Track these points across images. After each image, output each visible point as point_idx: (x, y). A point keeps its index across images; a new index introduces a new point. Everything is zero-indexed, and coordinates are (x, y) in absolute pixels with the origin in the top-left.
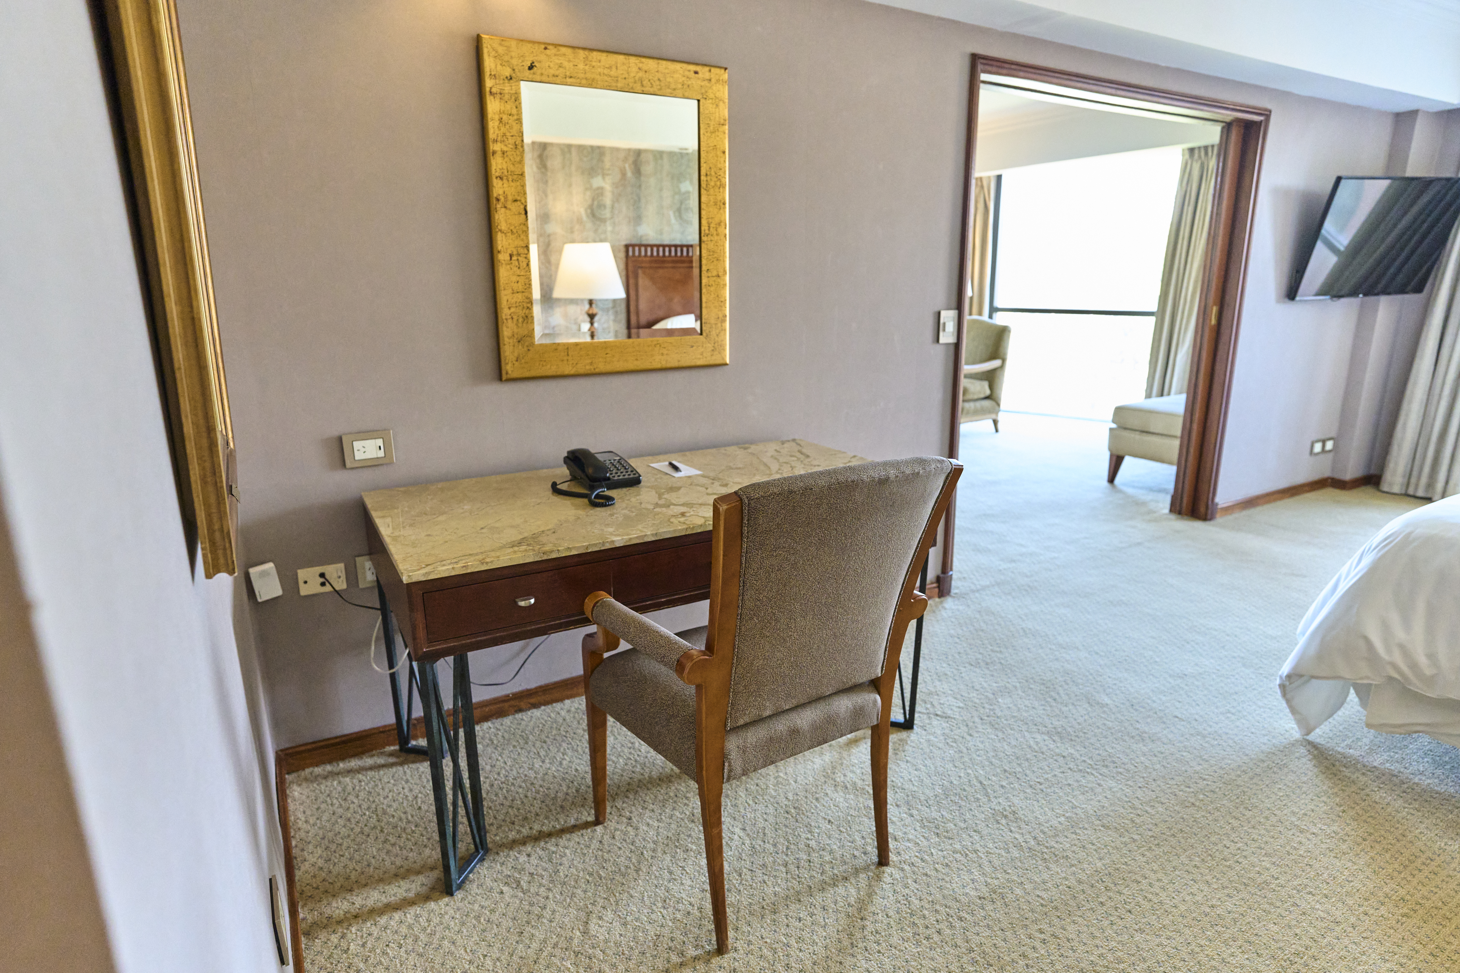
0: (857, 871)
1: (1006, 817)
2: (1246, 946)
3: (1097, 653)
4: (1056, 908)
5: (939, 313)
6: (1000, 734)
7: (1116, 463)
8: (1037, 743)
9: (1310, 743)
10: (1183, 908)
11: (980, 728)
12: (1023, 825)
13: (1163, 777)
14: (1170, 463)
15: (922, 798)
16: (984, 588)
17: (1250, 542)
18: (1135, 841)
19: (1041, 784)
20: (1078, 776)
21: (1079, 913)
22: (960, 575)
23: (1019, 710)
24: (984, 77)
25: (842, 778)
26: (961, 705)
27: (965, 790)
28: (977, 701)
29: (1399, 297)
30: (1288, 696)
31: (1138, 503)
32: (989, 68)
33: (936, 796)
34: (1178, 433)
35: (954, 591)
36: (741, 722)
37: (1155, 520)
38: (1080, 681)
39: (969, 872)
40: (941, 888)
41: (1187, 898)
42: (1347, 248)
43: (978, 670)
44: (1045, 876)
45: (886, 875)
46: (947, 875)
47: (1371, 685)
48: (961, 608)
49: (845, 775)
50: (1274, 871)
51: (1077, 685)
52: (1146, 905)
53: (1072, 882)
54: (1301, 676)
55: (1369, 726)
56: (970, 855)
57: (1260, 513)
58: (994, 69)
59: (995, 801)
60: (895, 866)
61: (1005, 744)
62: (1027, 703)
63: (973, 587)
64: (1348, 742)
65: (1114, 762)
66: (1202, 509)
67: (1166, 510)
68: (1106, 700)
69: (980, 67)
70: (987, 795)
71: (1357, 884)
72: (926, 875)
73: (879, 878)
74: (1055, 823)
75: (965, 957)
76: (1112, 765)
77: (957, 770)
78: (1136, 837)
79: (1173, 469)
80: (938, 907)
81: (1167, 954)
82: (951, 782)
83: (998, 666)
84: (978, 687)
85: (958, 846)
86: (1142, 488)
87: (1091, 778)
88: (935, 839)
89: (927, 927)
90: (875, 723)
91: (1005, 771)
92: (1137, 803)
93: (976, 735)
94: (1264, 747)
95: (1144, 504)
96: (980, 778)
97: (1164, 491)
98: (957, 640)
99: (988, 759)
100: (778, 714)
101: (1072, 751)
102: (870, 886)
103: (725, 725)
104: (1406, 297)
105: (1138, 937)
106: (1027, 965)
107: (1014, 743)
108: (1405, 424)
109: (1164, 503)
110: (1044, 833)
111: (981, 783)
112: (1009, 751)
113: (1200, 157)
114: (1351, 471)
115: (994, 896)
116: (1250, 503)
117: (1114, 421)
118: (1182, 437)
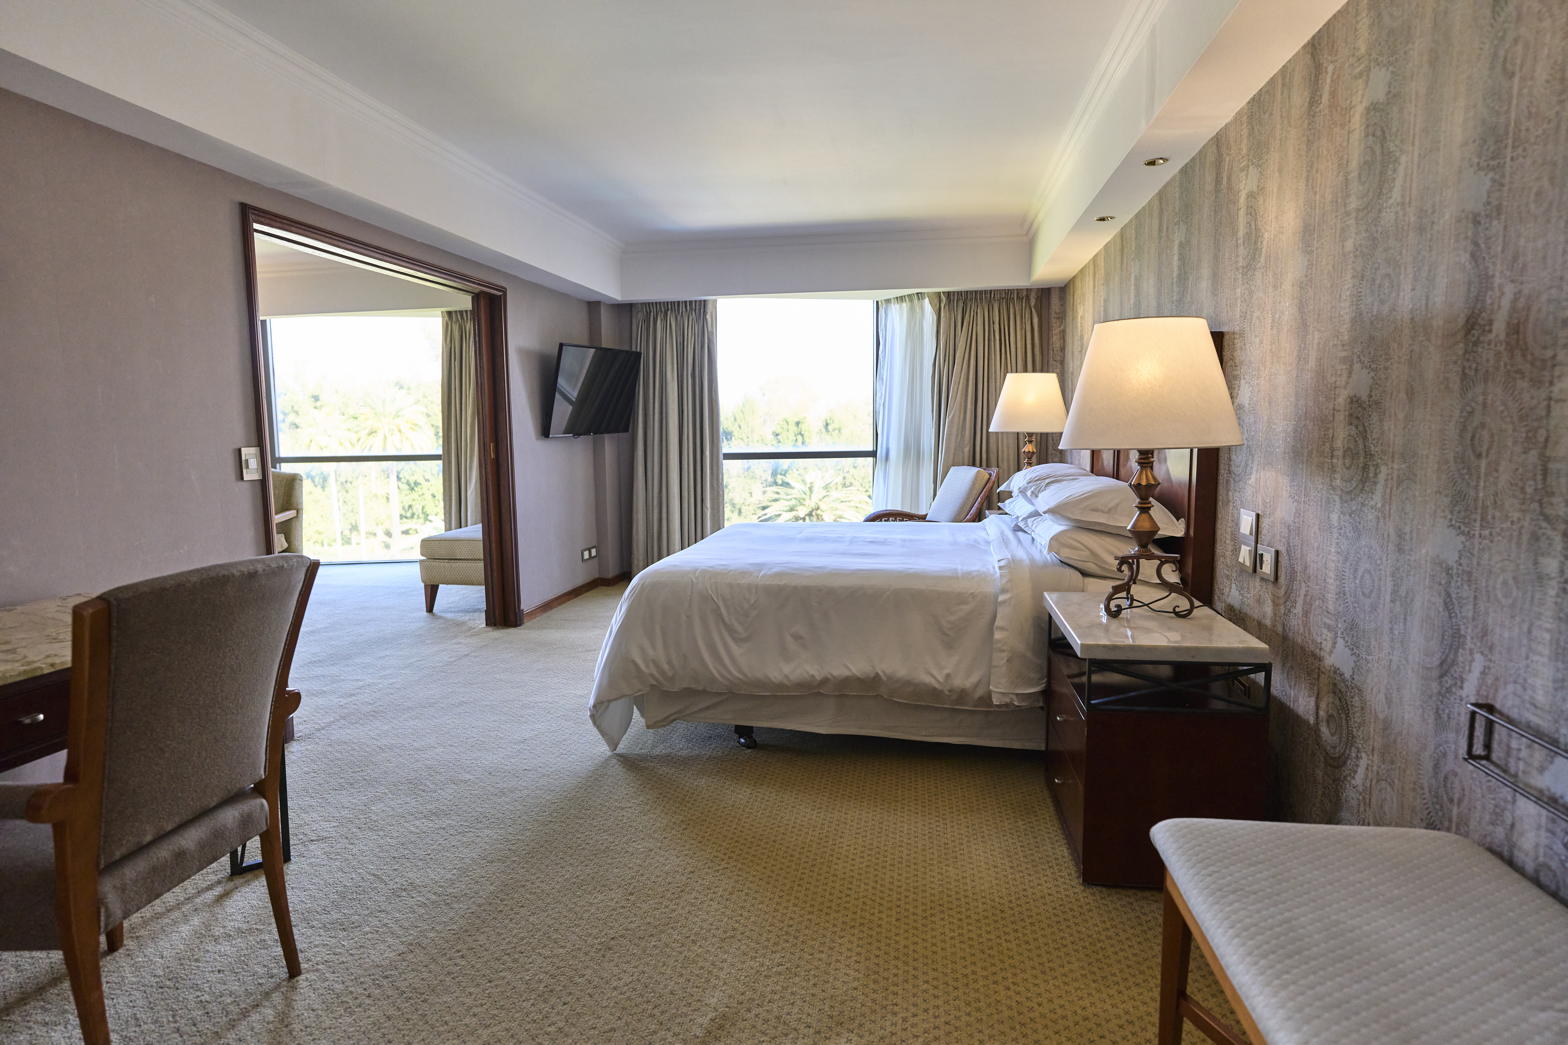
0: (267, 995)
1: (405, 890)
2: (603, 888)
3: (451, 746)
4: (466, 931)
5: (240, 450)
6: (381, 833)
7: (431, 592)
8: (417, 827)
9: (618, 755)
10: (558, 887)
11: (360, 835)
12: (422, 889)
13: (526, 813)
14: (479, 584)
15: (319, 910)
16: (329, 724)
17: (554, 635)
18: (514, 861)
19: (429, 855)
20: (458, 837)
21: (486, 925)
22: (299, 720)
23: (393, 809)
24: (256, 226)
25: (222, 930)
26: (335, 824)
27: (360, 886)
28: (351, 816)
29: (616, 434)
30: (598, 723)
31: (459, 624)
32: (262, 219)
33: (333, 902)
34: (482, 557)
35: (296, 735)
36: (118, 855)
37: (477, 634)
38: (442, 770)
39: (384, 941)
40: (360, 965)
41: (560, 879)
42: (576, 399)
43: (344, 792)
44: (452, 914)
45: (301, 982)
46: (363, 953)
47: (643, 695)
48: (309, 747)
49: (224, 927)
50: (611, 839)
51: (440, 774)
52: (533, 897)
53: (474, 908)
54: (602, 703)
55: (648, 727)
56: (381, 930)
57: (556, 613)
58: (267, 221)
59: (391, 883)
60: (308, 972)
61: (388, 838)
62: (399, 801)
63: (317, 726)
64: (640, 746)
65: (486, 817)
66: (512, 617)
67: (484, 625)
68: (468, 776)
69: (251, 217)
70: (383, 881)
71: (658, 824)
72: (343, 962)
73: (294, 988)
74: (449, 876)
75: (398, 1001)
76: (484, 820)
77: (348, 875)
78: (515, 859)
79: (483, 588)
80: (362, 979)
81: (554, 918)
82: (345, 886)
83: (364, 782)
84: (348, 805)
85: (367, 929)
86: (459, 612)
87: (471, 834)
88: (342, 934)
89: (357, 998)
90: (265, 829)
91: (394, 858)
92: (510, 837)
93: (356, 842)
94: (590, 768)
95: (463, 623)
96: (372, 872)
97: (479, 610)
98: (315, 775)
99: (375, 855)
100: (161, 837)
101: (450, 822)
102: (286, 998)
103: (98, 864)
104: (620, 434)
105: (531, 919)
106: (453, 978)
107: (395, 835)
108: (637, 529)
109: (480, 620)
110: (442, 887)
111: (374, 875)
112: (393, 842)
113: (458, 320)
114: (611, 573)
115: (411, 948)
116: (547, 606)
117: (422, 555)
118: (485, 560)
